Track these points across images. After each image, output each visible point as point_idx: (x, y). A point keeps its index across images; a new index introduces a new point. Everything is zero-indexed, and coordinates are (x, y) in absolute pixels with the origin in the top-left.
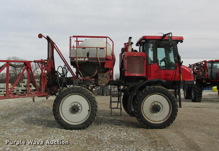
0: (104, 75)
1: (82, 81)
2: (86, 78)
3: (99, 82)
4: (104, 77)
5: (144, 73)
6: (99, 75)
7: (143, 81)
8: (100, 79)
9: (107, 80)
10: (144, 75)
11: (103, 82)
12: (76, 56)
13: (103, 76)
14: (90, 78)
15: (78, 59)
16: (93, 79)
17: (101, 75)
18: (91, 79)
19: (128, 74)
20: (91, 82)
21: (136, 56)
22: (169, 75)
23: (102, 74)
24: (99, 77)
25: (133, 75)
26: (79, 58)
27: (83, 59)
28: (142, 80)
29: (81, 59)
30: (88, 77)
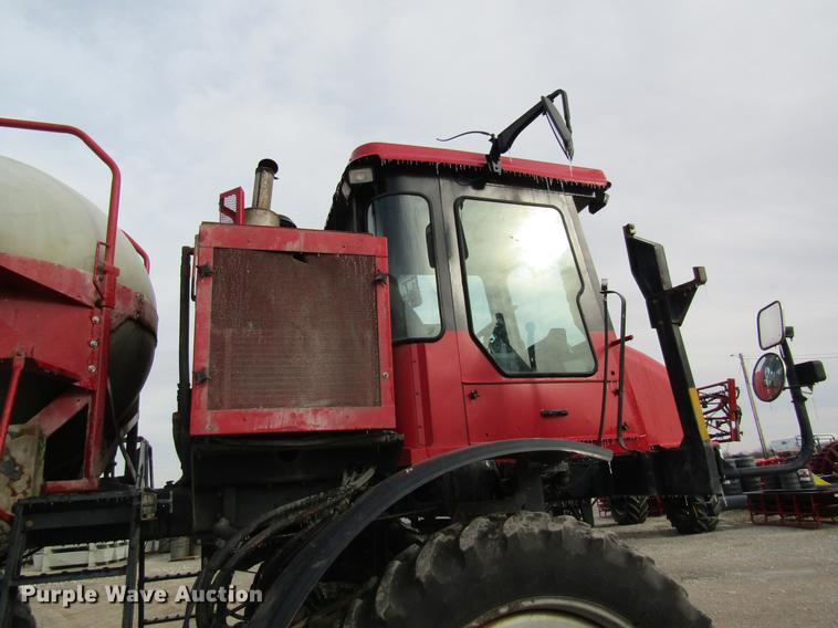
5: (378, 403)
7: (370, 473)
10: (378, 415)
19: (220, 413)
21: (299, 256)
22: (562, 414)
25: (280, 420)
28: (360, 471)
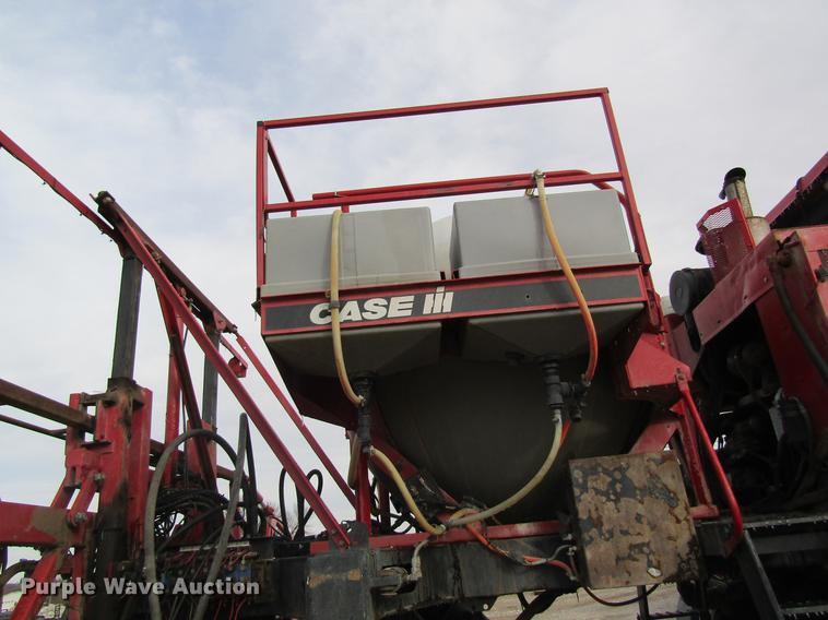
0: (632, 474)
1: (416, 561)
2: (455, 519)
3: (589, 555)
4: (629, 490)
6: (577, 474)
8: (598, 523)
9: (669, 525)
11: (639, 547)
12: (328, 284)
13: (621, 489)
14: (488, 522)
15: (351, 310)
16: (523, 528)
17: (594, 471)
18: (505, 531)
20: (509, 564)
23: (607, 461)
24: (586, 503)
26: (361, 294)
27: (400, 307)
29: (376, 309)
30: (469, 517)
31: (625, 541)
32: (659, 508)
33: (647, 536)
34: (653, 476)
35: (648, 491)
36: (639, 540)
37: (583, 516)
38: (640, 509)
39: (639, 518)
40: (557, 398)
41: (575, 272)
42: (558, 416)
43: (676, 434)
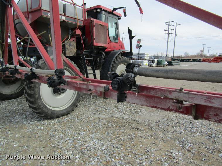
3: (66, 52)
8: (67, 49)
9: (74, 50)
13: (70, 45)
19: (96, 43)
21: (101, 25)
22: (115, 47)
25: (100, 45)
31: (70, 51)
32: (73, 48)
33: (72, 51)
34: (73, 44)
35: (73, 46)
36: (71, 51)
37: (66, 47)
38: (72, 48)
39: (71, 49)
40: (70, 33)
41: (79, 19)
42: (70, 35)
43: (74, 40)
